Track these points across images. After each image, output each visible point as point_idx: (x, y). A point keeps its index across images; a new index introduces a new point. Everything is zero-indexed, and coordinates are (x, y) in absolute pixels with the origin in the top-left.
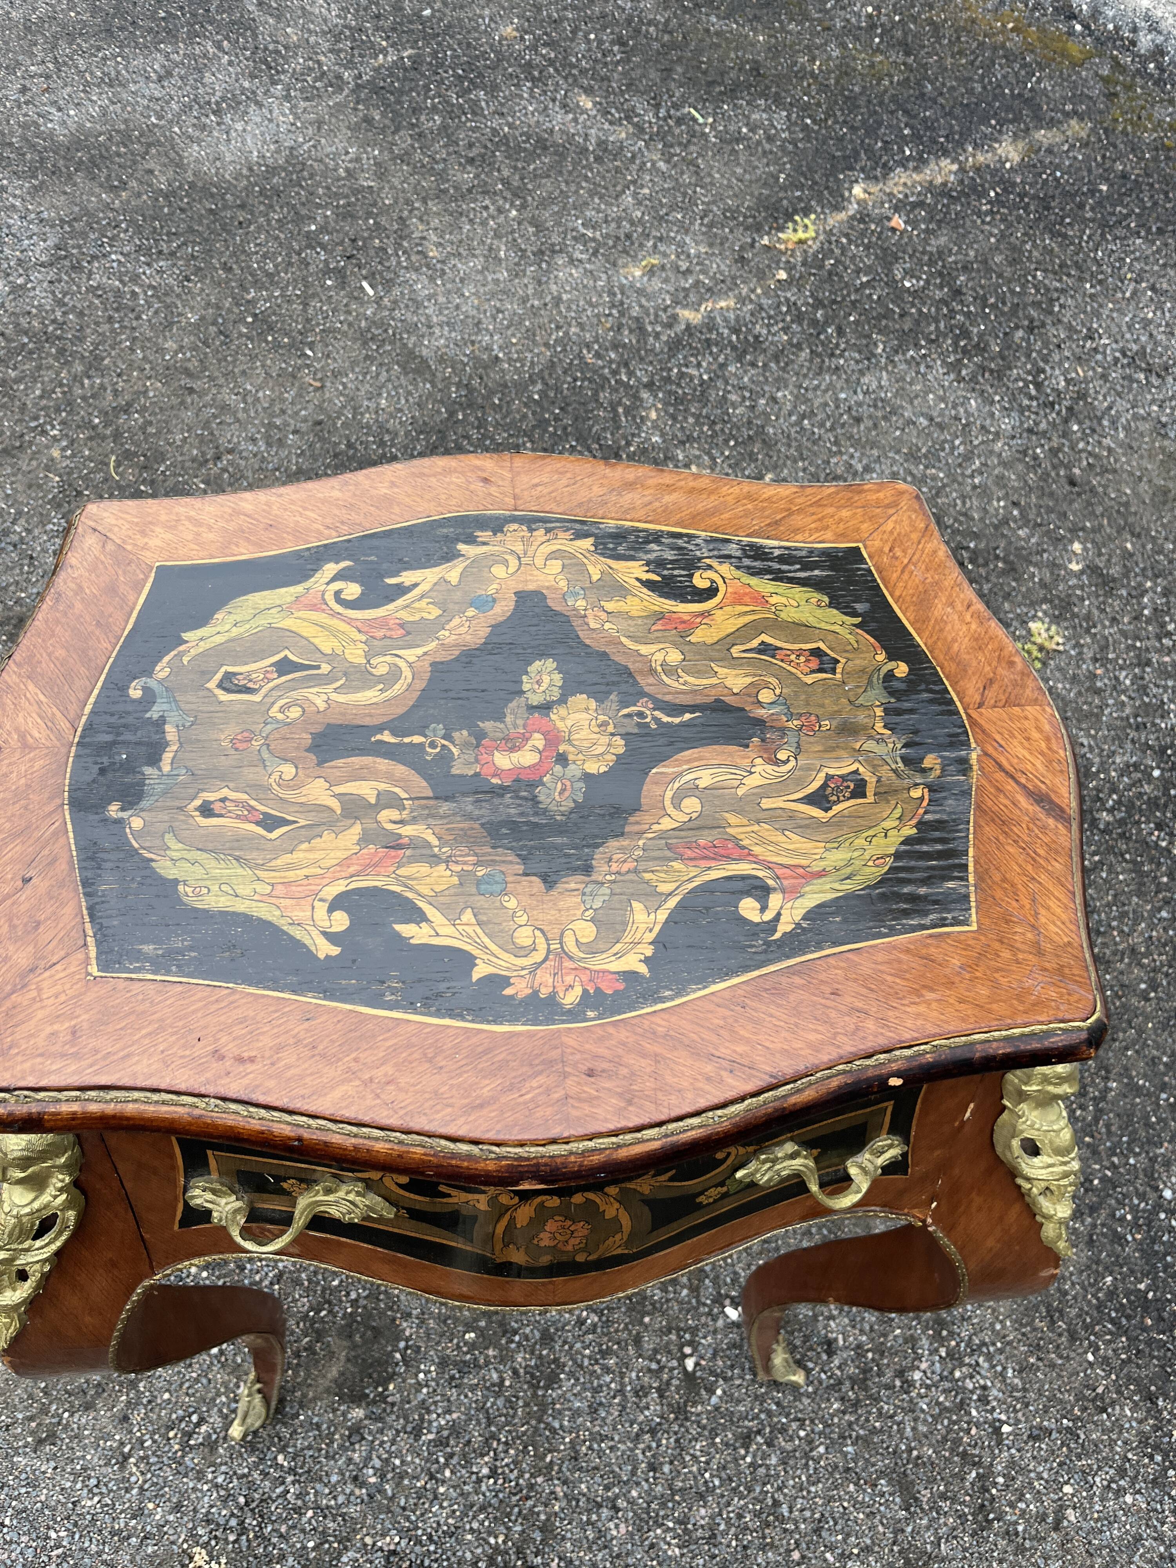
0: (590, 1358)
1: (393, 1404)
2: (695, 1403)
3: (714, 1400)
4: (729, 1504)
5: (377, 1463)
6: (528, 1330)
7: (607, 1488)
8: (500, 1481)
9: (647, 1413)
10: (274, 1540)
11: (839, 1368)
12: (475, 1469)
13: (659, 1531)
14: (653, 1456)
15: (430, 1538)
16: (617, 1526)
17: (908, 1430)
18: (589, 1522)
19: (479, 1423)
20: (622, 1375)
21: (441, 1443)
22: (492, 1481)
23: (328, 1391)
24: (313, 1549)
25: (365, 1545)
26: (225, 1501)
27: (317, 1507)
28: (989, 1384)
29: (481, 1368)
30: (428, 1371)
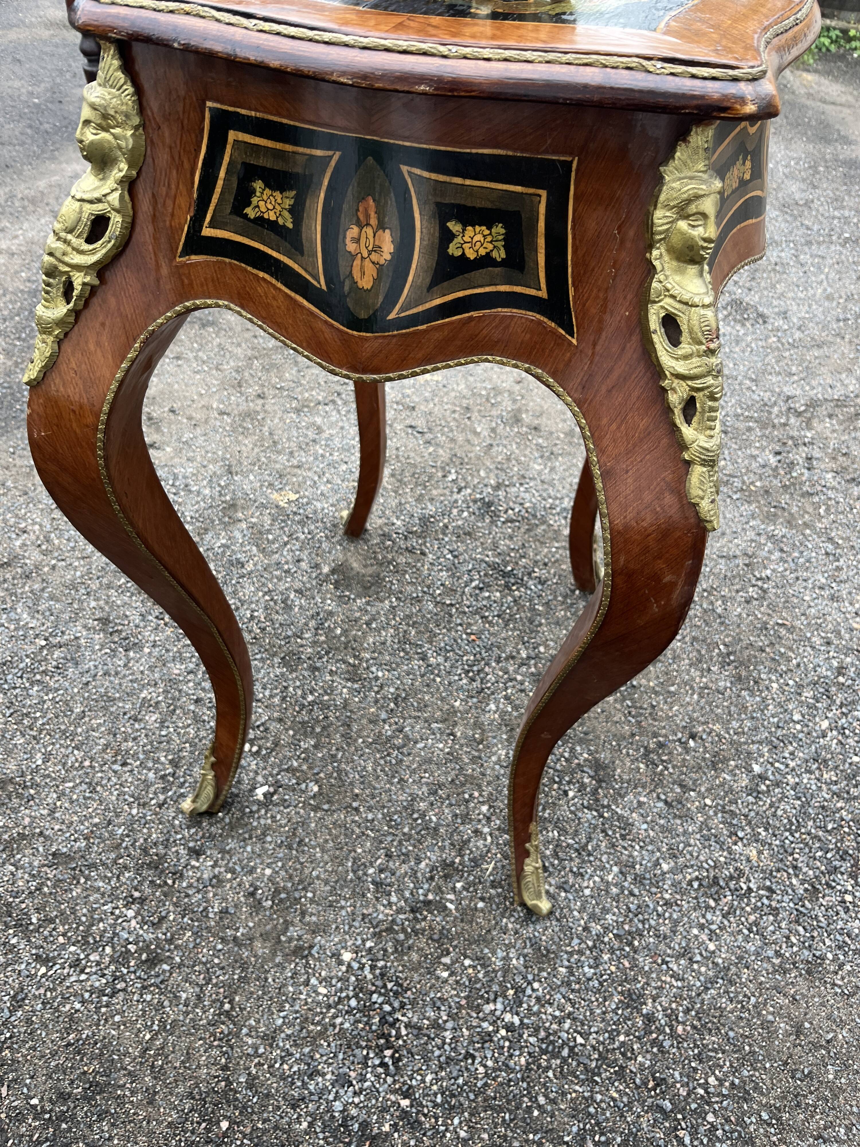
4: (146, 735)
6: (325, 660)
11: (177, 852)
13: (161, 690)
17: (101, 884)
19: (285, 620)
29: (316, 630)
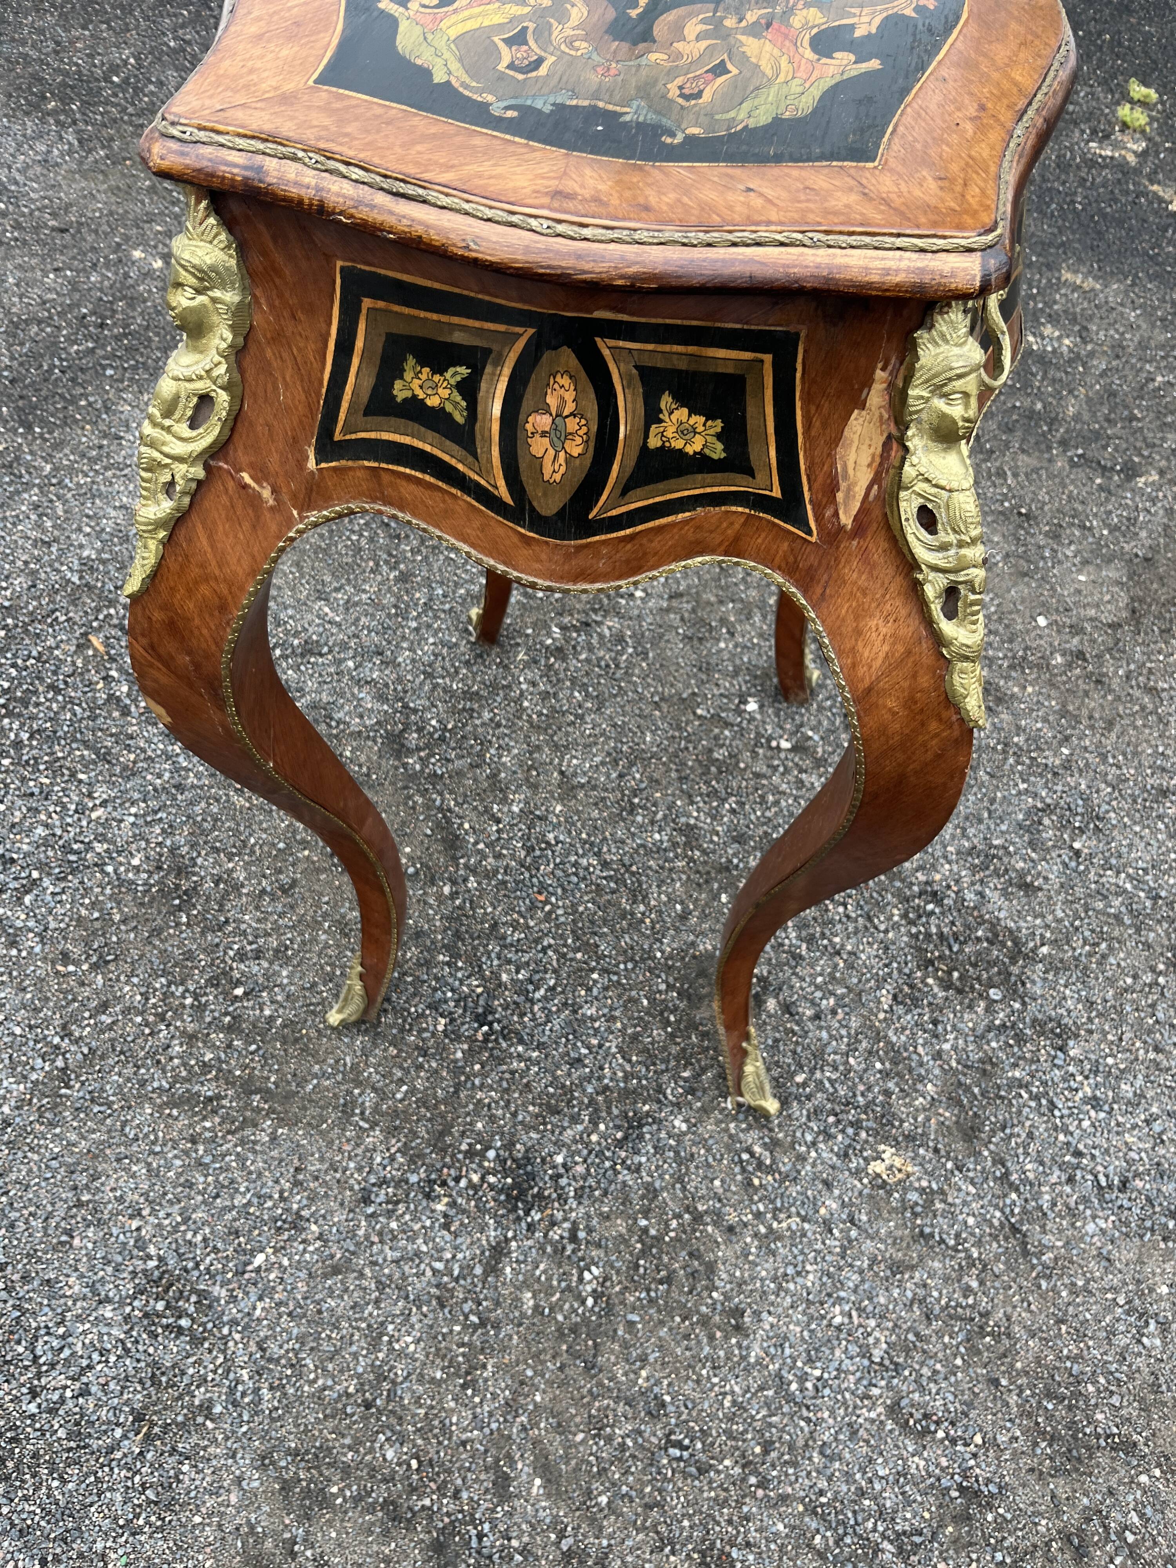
1: (769, 973)
2: (813, 753)
3: (814, 738)
5: (818, 995)
8: (850, 901)
10: (871, 1096)
12: (838, 918)
15: (886, 966)
21: (810, 940)
22: (849, 908)
24: (882, 1064)
25: (885, 1019)
26: (829, 1137)
27: (847, 1054)
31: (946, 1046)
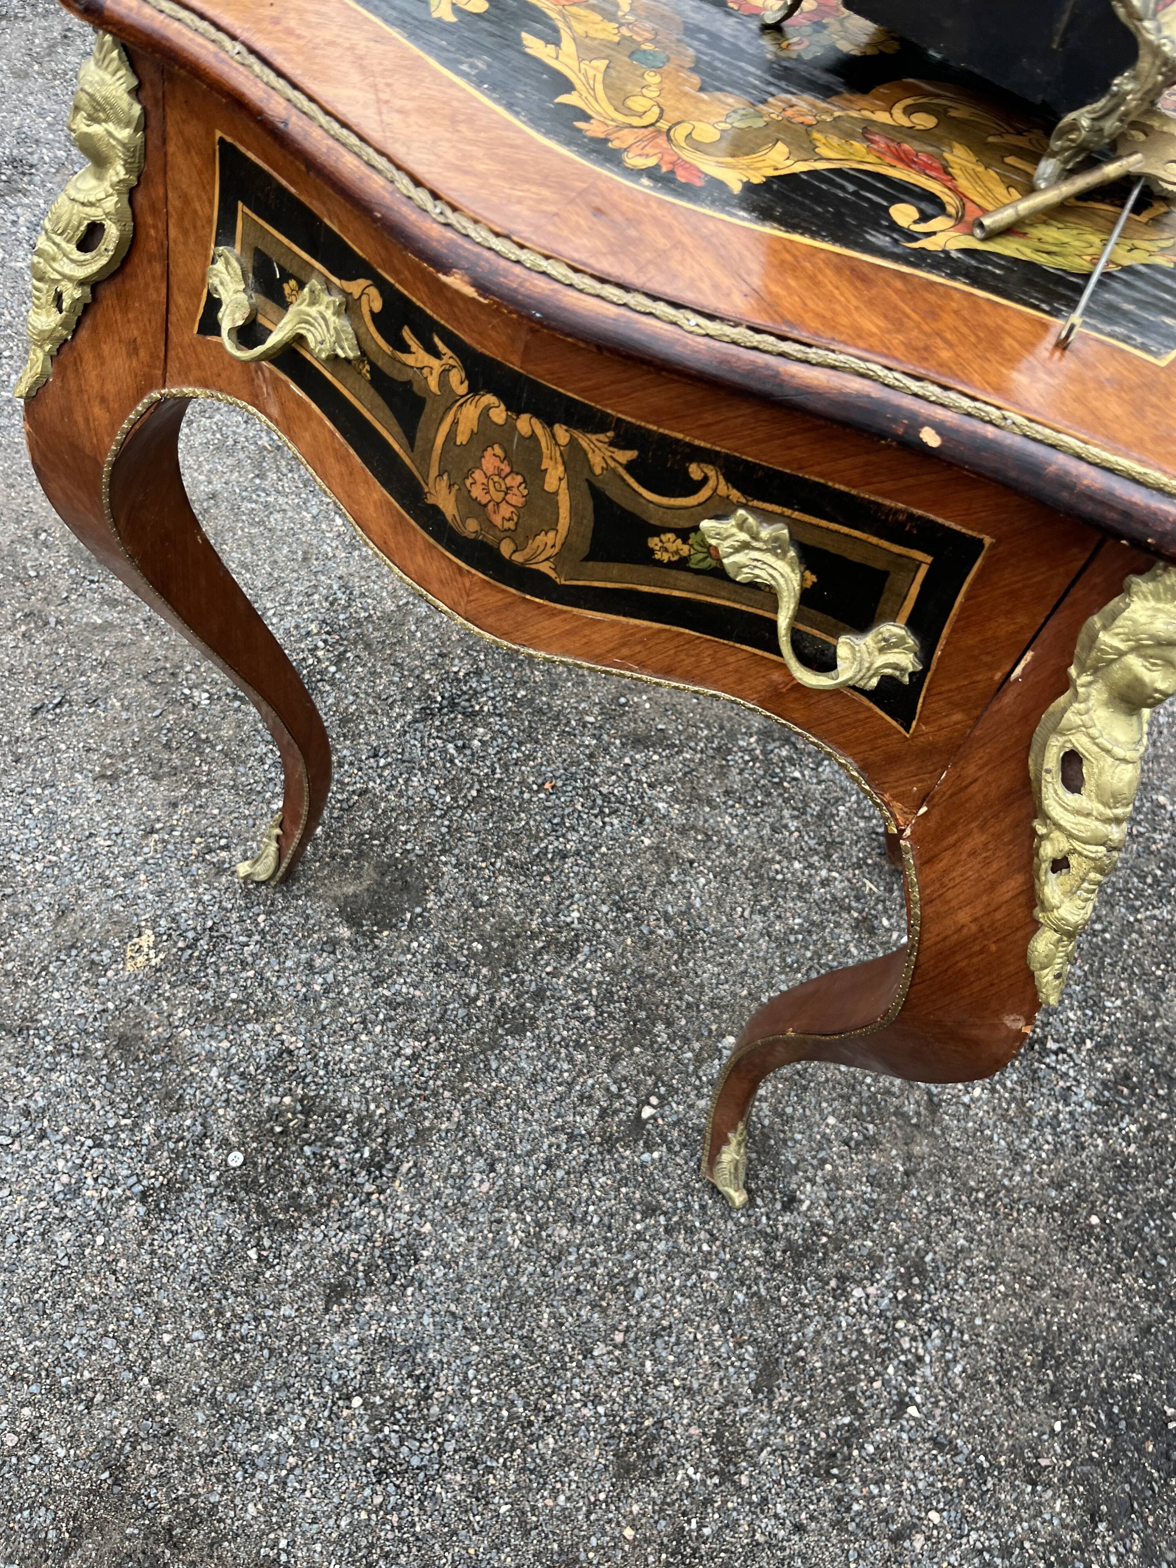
0: (563, 1039)
1: (376, 947)
2: (626, 1146)
3: (646, 1157)
4: (592, 1246)
5: (330, 978)
6: (528, 978)
7: (498, 1147)
8: (415, 1069)
9: (578, 1118)
10: (210, 971)
11: (786, 1225)
12: (401, 1044)
13: (514, 1215)
14: (557, 1156)
15: (326, 1065)
16: (482, 1181)
17: (811, 1328)
18: (461, 1158)
19: (432, 1013)
20: (580, 1073)
21: (391, 1004)
22: (408, 1063)
23: (335, 899)
24: (233, 1001)
25: (273, 1029)
26: (198, 914)
27: (260, 974)
28: (927, 1359)
29: (467, 975)
30: (423, 944)
31: (214, 1072)
